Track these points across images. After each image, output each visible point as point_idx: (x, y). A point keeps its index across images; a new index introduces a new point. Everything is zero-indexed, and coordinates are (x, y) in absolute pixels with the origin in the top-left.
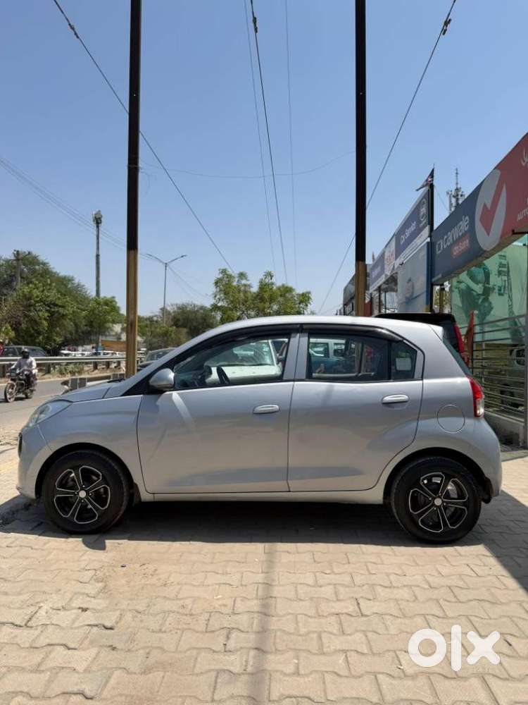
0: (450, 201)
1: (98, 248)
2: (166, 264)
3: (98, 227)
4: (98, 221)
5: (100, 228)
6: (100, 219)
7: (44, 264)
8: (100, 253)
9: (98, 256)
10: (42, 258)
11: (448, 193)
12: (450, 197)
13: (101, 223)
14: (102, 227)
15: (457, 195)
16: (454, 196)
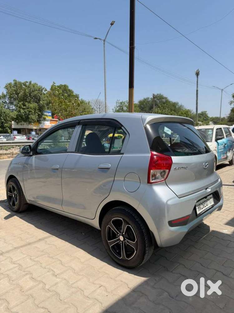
1: (197, 87)
2: (222, 90)
3: (197, 77)
4: (197, 74)
5: (198, 77)
6: (198, 73)
7: (166, 98)
8: (198, 89)
9: (197, 91)
10: (165, 96)
13: (199, 75)
14: (199, 76)
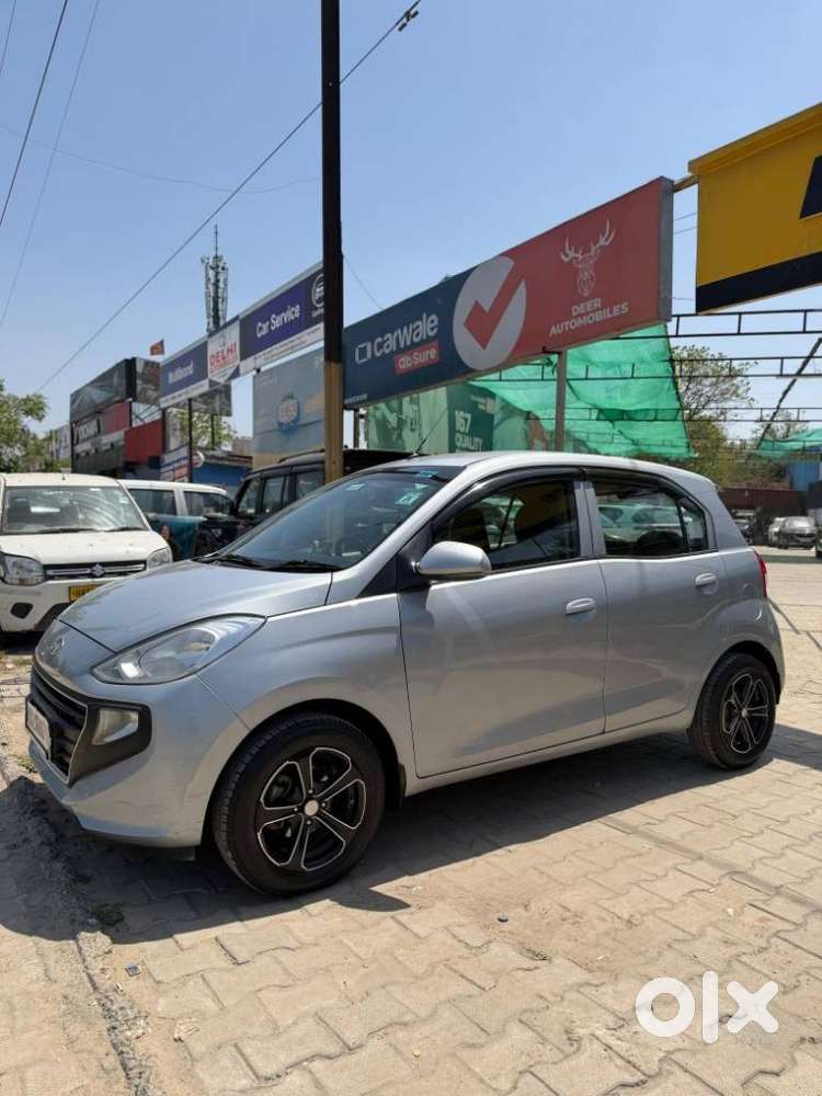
0: (207, 275)
11: (203, 261)
12: (206, 267)
15: (218, 267)
16: (212, 268)
